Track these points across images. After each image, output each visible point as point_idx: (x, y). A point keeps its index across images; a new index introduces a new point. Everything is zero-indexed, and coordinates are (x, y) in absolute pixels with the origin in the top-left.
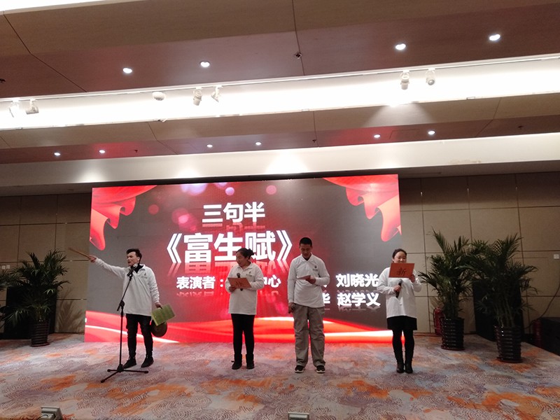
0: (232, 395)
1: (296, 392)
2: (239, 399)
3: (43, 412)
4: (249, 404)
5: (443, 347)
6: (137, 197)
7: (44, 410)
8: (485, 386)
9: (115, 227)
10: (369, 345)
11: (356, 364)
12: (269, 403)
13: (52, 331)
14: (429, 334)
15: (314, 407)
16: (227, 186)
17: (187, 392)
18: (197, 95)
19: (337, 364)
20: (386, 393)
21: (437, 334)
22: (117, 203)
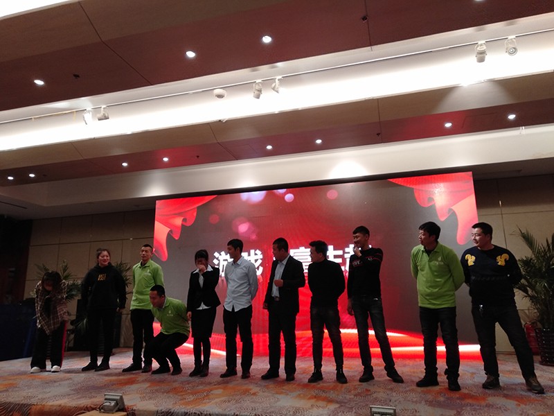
0: (302, 395)
2: (310, 398)
3: (106, 399)
4: (321, 403)
5: (542, 363)
6: (198, 207)
7: (107, 397)
9: (176, 238)
12: (345, 403)
13: (118, 346)
16: (286, 193)
17: (252, 392)
18: (257, 87)
20: (484, 399)
22: (179, 215)
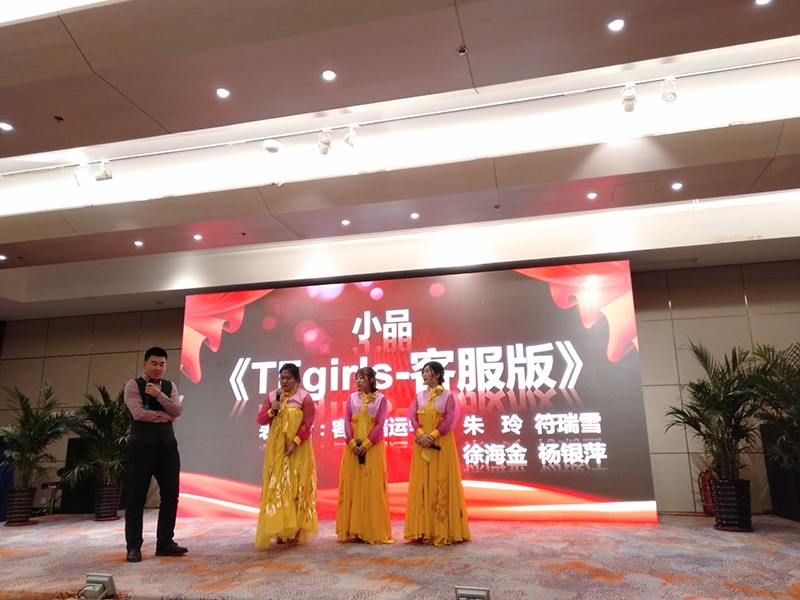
0: (373, 574)
1: (473, 574)
2: (382, 578)
4: (396, 584)
5: (717, 527)
6: (246, 306)
7: (90, 578)
8: (790, 573)
9: (215, 350)
10: (594, 524)
11: (572, 544)
12: (430, 584)
14: (695, 514)
15: (501, 589)
17: (304, 569)
18: (324, 139)
19: (542, 544)
20: (621, 576)
21: (707, 513)
22: (219, 316)
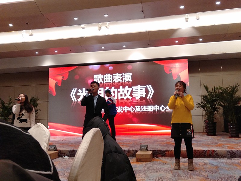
6: (69, 72)
7: (50, 146)
8: (219, 143)
9: (60, 86)
16: (109, 66)
18: (100, 26)
22: (61, 75)
